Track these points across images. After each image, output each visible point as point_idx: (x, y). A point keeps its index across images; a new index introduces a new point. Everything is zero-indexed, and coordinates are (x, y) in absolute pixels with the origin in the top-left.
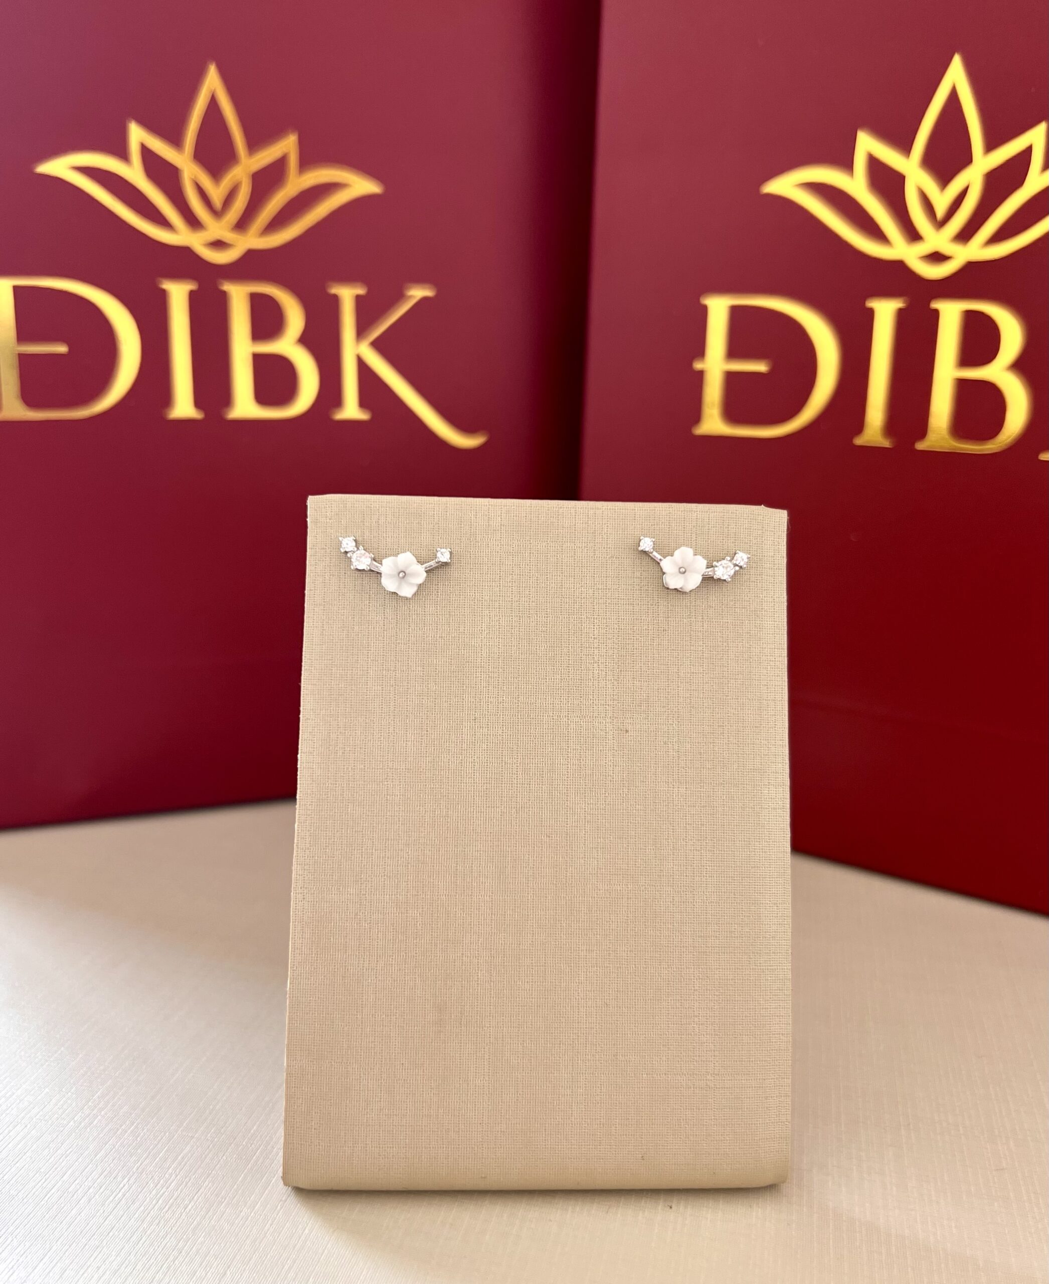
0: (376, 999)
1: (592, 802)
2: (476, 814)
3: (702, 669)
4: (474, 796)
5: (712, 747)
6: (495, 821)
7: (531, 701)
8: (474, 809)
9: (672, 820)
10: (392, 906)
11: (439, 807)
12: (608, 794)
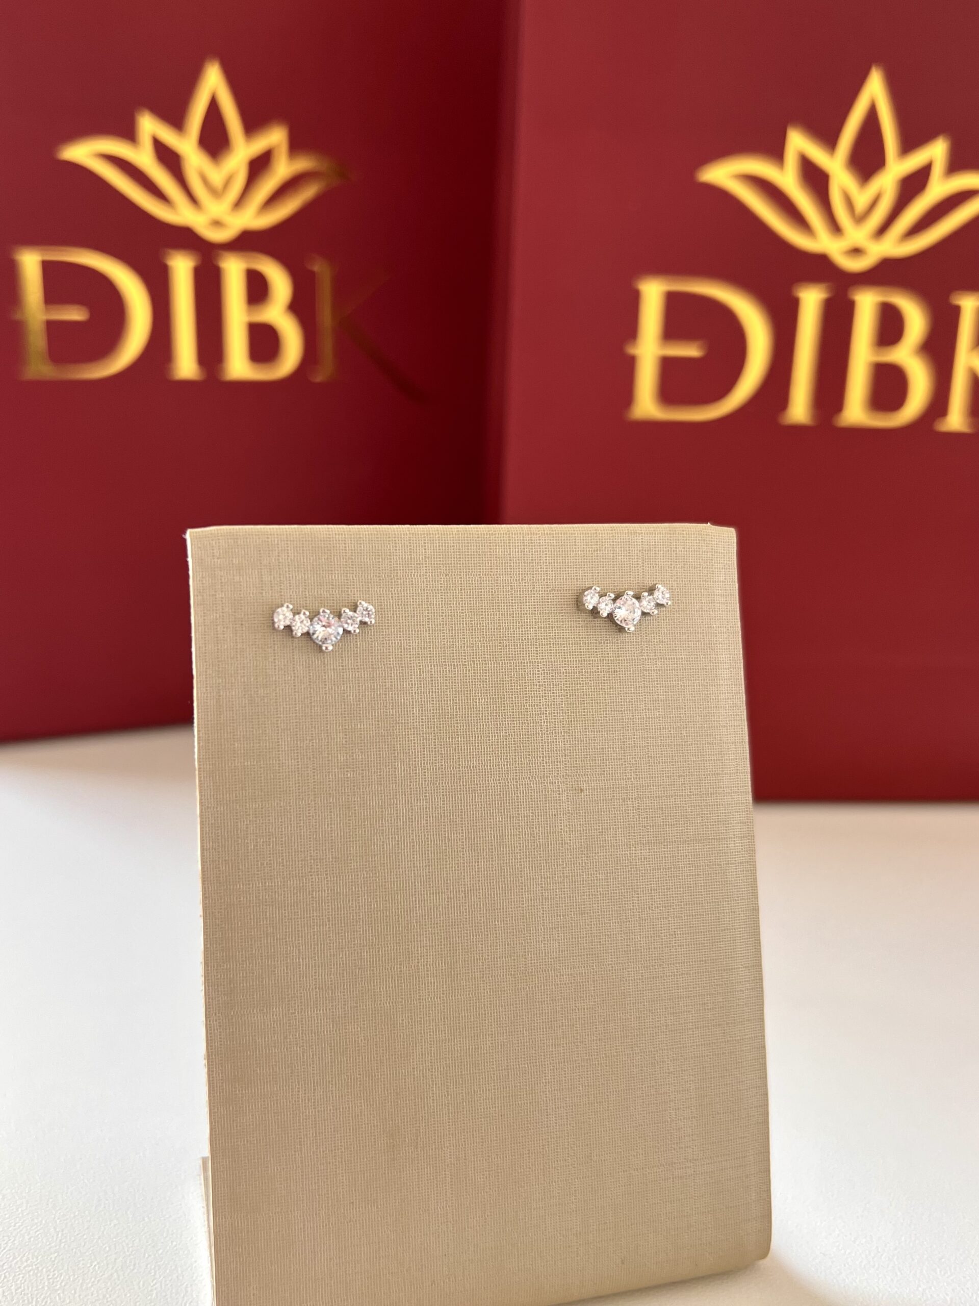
0: (316, 1134)
1: (548, 875)
2: (419, 904)
3: (658, 713)
4: (415, 882)
5: (674, 800)
6: (441, 909)
7: (473, 764)
8: (416, 898)
9: (636, 887)
10: (327, 1022)
11: (375, 900)
12: (566, 864)
